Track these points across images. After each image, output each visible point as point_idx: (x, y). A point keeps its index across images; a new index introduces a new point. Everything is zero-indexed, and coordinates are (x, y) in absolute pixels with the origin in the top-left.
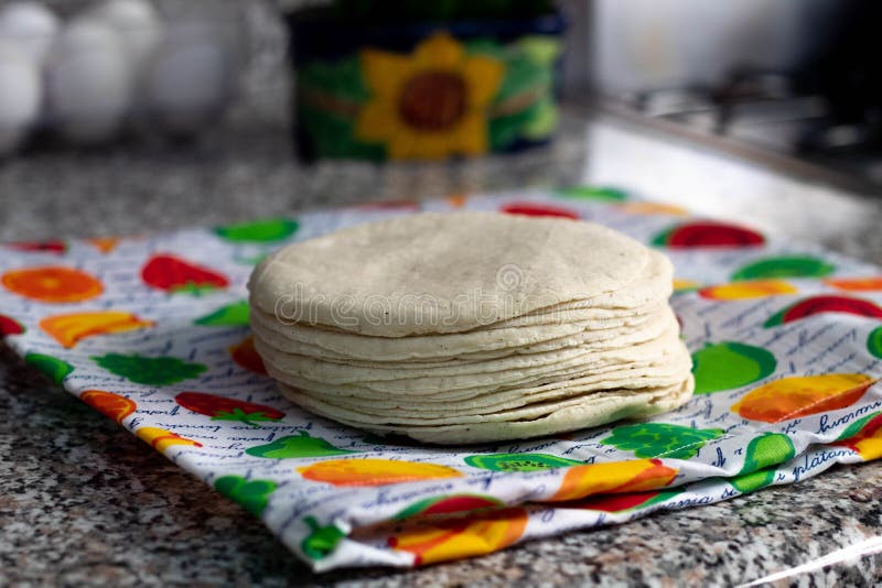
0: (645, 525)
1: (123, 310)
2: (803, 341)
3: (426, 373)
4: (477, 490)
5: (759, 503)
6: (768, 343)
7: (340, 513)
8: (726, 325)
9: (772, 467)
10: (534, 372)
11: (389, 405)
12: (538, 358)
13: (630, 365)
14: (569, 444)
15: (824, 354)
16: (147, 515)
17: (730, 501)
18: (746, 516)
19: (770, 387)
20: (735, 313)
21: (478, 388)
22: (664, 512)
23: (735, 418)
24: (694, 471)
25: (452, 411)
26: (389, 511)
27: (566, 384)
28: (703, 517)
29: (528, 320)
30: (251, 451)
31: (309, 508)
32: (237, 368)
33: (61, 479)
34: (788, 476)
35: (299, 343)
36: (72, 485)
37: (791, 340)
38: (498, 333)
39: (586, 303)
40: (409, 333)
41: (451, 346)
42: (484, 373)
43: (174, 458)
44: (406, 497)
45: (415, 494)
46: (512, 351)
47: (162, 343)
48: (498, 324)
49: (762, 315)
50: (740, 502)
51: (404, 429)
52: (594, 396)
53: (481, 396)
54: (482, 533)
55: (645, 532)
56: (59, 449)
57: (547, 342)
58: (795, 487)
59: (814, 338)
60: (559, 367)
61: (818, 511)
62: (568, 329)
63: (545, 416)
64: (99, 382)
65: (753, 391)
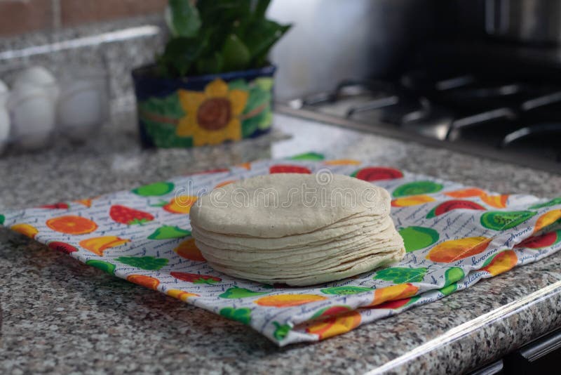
0: (408, 313)
1: (112, 235)
2: (449, 223)
3: (294, 253)
4: (341, 303)
5: (454, 299)
6: (432, 226)
7: (289, 319)
8: (407, 219)
9: (455, 283)
10: (343, 248)
11: (277, 270)
12: (345, 241)
13: (381, 242)
14: (360, 280)
15: (461, 229)
16: (183, 330)
17: (440, 299)
18: (450, 305)
19: (440, 247)
20: (411, 213)
21: (319, 258)
22: (414, 307)
23: (429, 262)
24: (424, 287)
25: (307, 270)
26: (308, 316)
27: (356, 253)
28: (432, 307)
29: (339, 224)
30: (221, 296)
31: (272, 318)
32: (183, 259)
33: (131, 318)
34: (461, 286)
35: (228, 244)
36: (138, 320)
37: (443, 224)
38: (326, 232)
39: (362, 214)
40: (284, 234)
41: (305, 240)
42: (321, 251)
43: (193, 303)
44: (314, 309)
45: (316, 308)
46: (332, 240)
47: (140, 250)
48: (326, 227)
49: (424, 213)
50: (445, 300)
51: (285, 280)
52: (369, 257)
53: (321, 261)
54: (343, 323)
55: (409, 317)
56: (121, 305)
57: (348, 234)
58: (466, 291)
59: (454, 221)
60: (354, 245)
61: (481, 300)
62: (356, 227)
63: (350, 268)
64: (130, 270)
65: (433, 249)
